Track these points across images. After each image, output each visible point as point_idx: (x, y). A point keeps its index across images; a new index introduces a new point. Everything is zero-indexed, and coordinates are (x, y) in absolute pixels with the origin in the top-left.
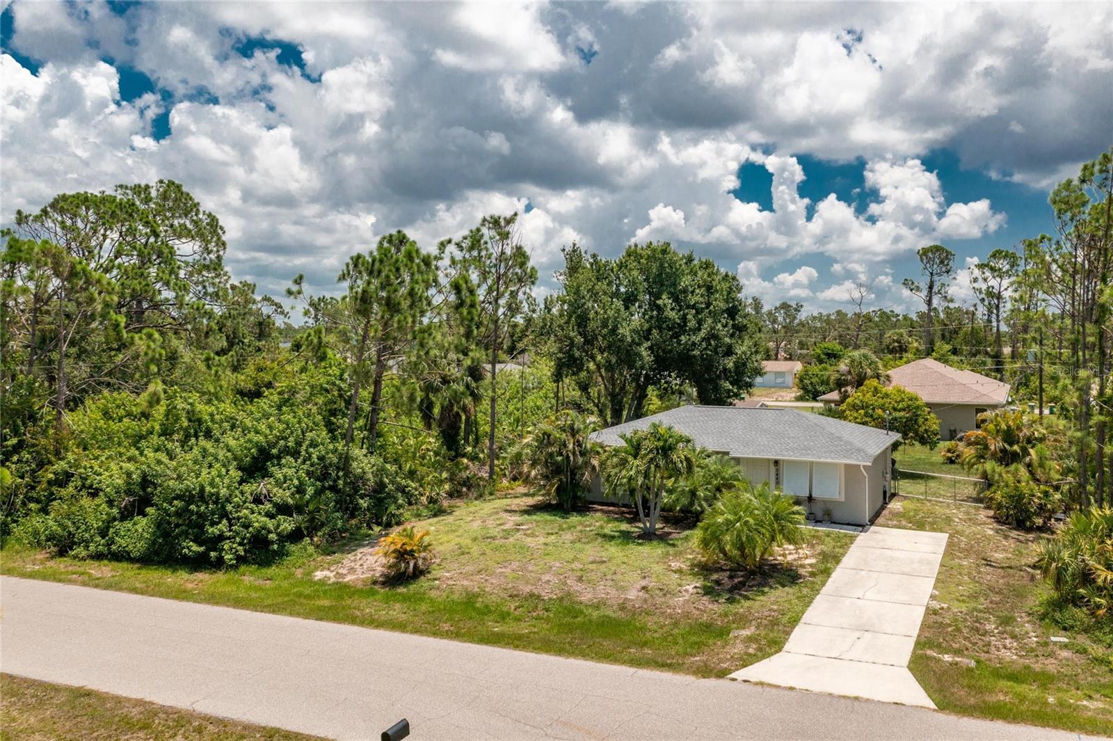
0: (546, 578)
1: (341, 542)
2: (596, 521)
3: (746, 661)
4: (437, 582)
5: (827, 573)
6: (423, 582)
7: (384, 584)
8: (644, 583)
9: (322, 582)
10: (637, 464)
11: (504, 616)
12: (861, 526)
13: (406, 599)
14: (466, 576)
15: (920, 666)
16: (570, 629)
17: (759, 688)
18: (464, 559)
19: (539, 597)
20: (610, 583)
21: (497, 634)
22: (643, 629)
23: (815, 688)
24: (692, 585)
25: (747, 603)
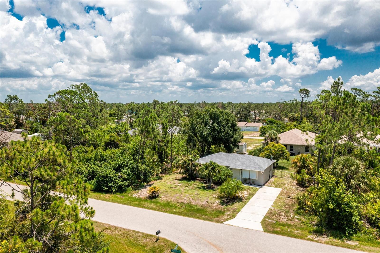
0: (185, 198)
1: (138, 187)
2: (197, 183)
3: (227, 220)
4: (160, 198)
5: (249, 199)
6: (158, 199)
7: (149, 198)
8: (207, 200)
9: (135, 198)
10: (206, 171)
11: (176, 207)
12: (261, 186)
13: (154, 202)
14: (167, 197)
15: (264, 223)
16: (190, 211)
17: (228, 226)
18: (166, 193)
19: (183, 203)
20: (199, 200)
21: (175, 212)
22: (206, 212)
23: (240, 226)
24: (218, 201)
25: (229, 206)
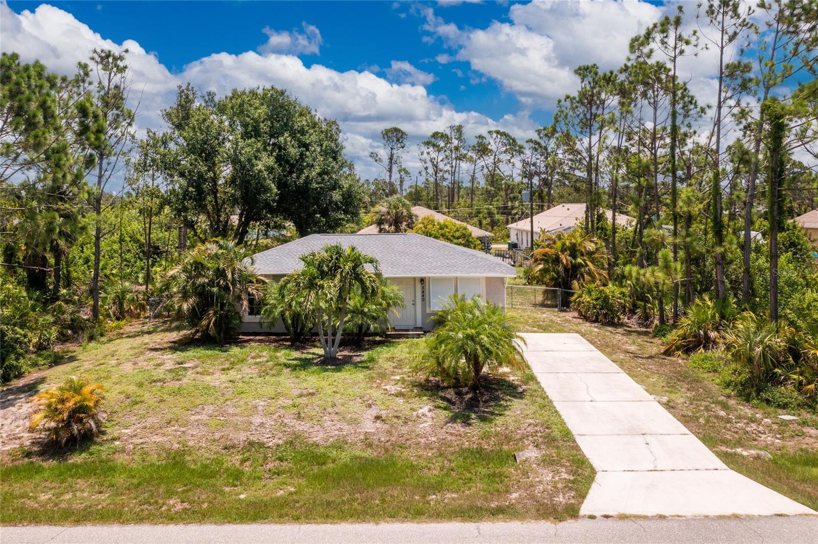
0: (257, 420)
3: (574, 489)
4: (117, 443)
5: (531, 379)
6: (101, 450)
7: (41, 454)
8: (374, 412)
11: (236, 476)
13: (88, 471)
14: (153, 430)
18: (140, 409)
19: (261, 445)
20: (336, 417)
25: (499, 420)
